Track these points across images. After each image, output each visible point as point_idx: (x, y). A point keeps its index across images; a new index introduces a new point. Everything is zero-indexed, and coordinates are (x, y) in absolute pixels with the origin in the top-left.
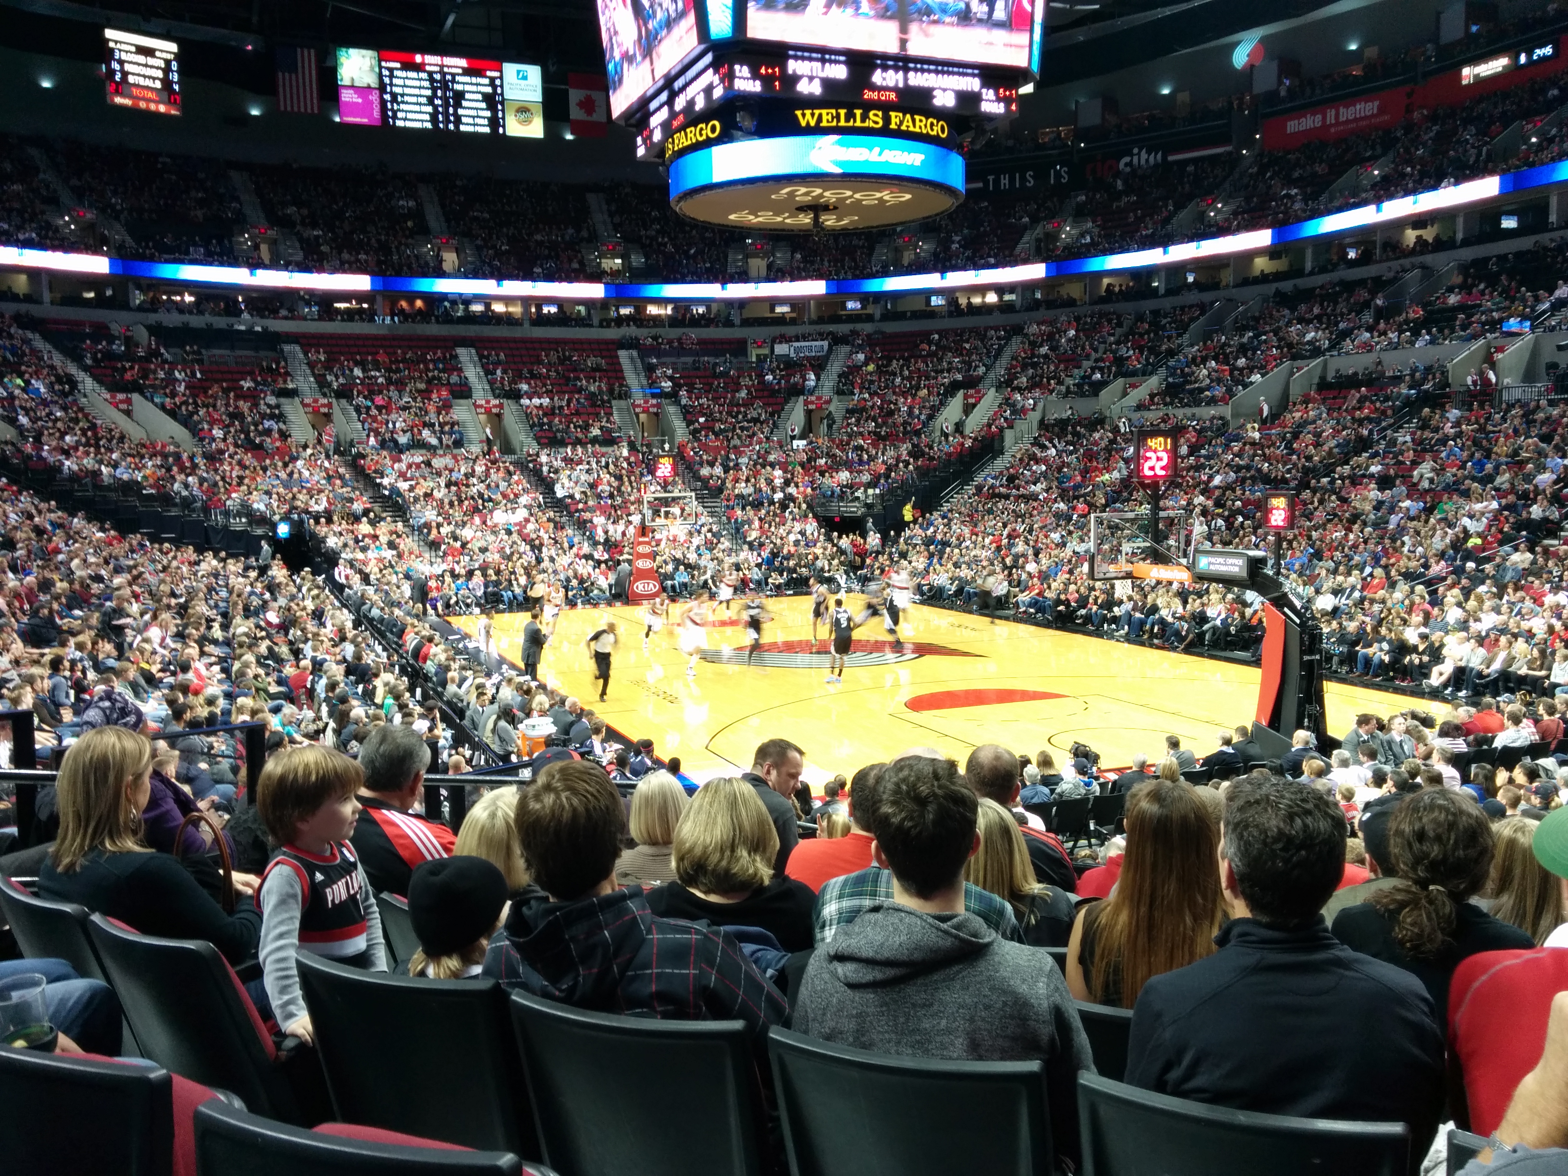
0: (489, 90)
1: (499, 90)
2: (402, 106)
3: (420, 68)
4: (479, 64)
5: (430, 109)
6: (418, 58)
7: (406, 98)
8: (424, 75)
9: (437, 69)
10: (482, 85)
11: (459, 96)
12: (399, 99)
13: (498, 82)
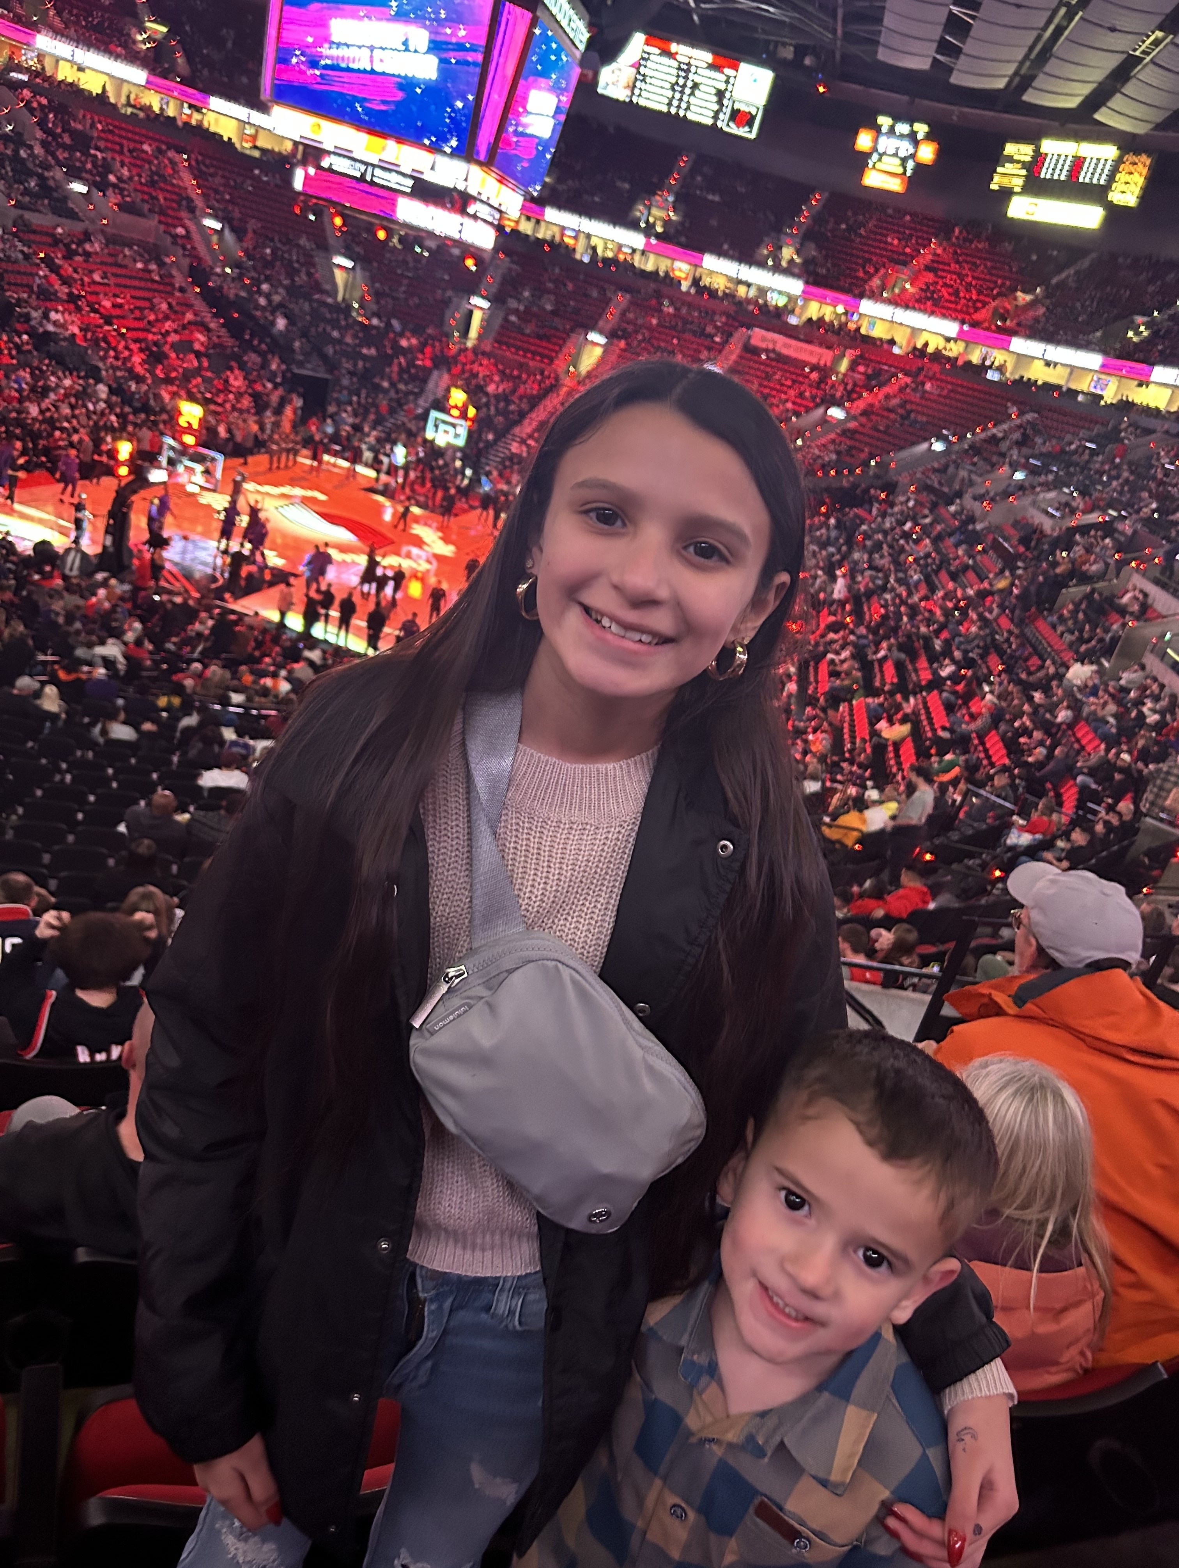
0: (722, 86)
1: (730, 87)
2: (648, 87)
3: (672, 56)
4: (720, 61)
5: (670, 94)
6: (674, 47)
7: (653, 81)
8: (675, 64)
9: (686, 60)
10: (717, 80)
11: (696, 86)
12: (648, 80)
13: (732, 80)
